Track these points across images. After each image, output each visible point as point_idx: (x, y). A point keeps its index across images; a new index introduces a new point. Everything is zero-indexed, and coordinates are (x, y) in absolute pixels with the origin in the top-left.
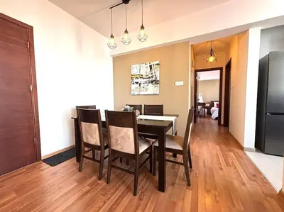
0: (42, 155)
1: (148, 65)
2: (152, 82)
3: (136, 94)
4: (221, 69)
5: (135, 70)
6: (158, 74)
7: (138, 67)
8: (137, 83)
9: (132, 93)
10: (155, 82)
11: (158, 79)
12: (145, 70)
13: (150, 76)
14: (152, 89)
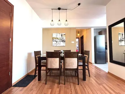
0: (13, 83)
1: (61, 34)
2: (62, 41)
3: (55, 45)
4: (79, 38)
5: (54, 35)
6: (65, 38)
7: (56, 34)
8: (55, 41)
9: (53, 45)
10: (63, 41)
11: (65, 40)
12: (59, 36)
13: (62, 38)
14: (62, 44)
